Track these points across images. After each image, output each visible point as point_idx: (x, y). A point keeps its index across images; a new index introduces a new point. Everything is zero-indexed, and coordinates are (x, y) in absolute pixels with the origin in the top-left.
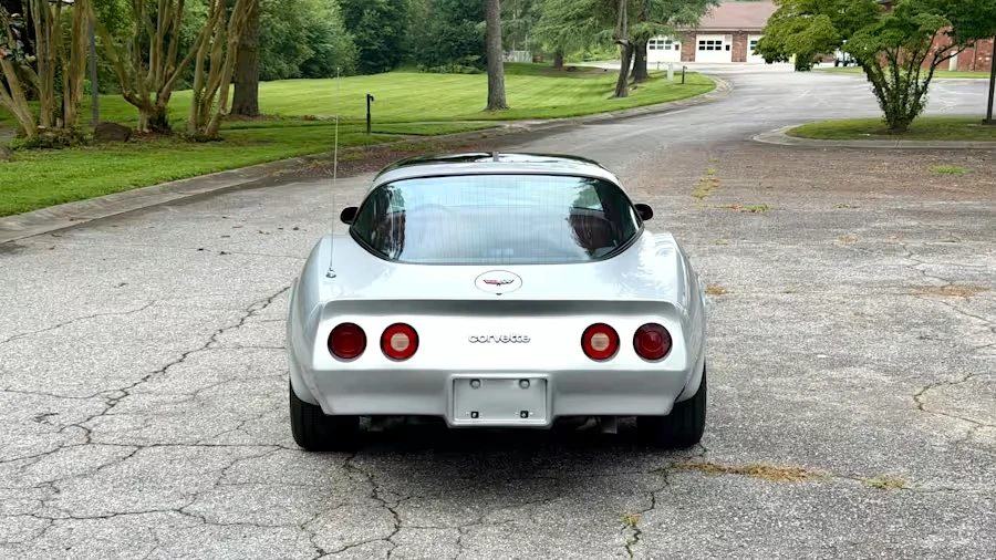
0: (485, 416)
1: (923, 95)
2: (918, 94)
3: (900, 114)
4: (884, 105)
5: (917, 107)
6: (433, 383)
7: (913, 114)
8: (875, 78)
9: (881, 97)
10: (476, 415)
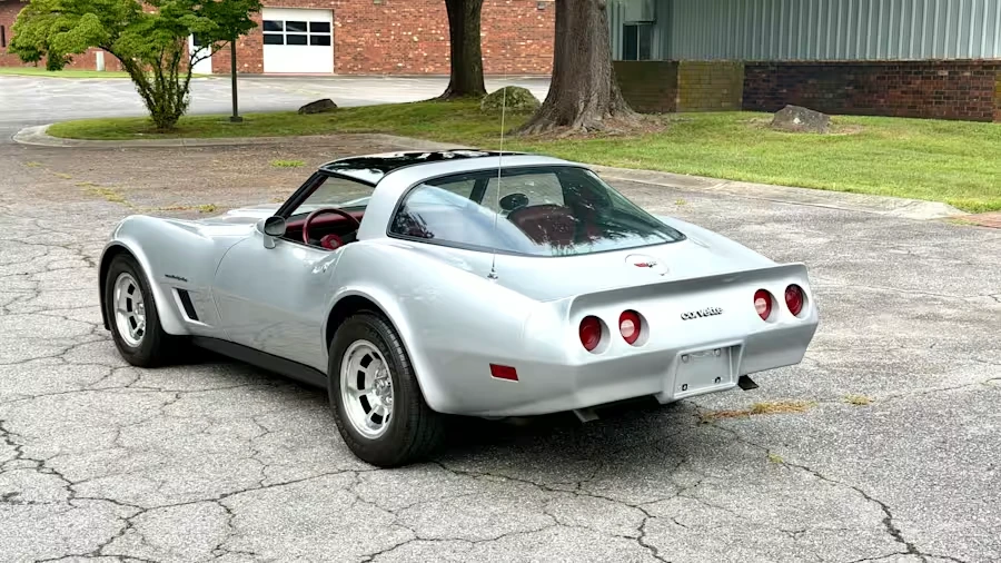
0: (692, 387)
1: (185, 95)
2: (181, 94)
3: (166, 114)
4: (150, 105)
5: (181, 106)
6: (660, 363)
7: (179, 112)
8: (139, 79)
9: (147, 97)
10: (684, 387)
